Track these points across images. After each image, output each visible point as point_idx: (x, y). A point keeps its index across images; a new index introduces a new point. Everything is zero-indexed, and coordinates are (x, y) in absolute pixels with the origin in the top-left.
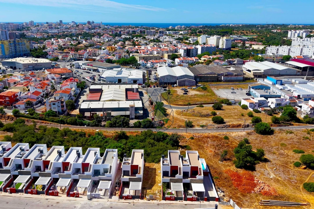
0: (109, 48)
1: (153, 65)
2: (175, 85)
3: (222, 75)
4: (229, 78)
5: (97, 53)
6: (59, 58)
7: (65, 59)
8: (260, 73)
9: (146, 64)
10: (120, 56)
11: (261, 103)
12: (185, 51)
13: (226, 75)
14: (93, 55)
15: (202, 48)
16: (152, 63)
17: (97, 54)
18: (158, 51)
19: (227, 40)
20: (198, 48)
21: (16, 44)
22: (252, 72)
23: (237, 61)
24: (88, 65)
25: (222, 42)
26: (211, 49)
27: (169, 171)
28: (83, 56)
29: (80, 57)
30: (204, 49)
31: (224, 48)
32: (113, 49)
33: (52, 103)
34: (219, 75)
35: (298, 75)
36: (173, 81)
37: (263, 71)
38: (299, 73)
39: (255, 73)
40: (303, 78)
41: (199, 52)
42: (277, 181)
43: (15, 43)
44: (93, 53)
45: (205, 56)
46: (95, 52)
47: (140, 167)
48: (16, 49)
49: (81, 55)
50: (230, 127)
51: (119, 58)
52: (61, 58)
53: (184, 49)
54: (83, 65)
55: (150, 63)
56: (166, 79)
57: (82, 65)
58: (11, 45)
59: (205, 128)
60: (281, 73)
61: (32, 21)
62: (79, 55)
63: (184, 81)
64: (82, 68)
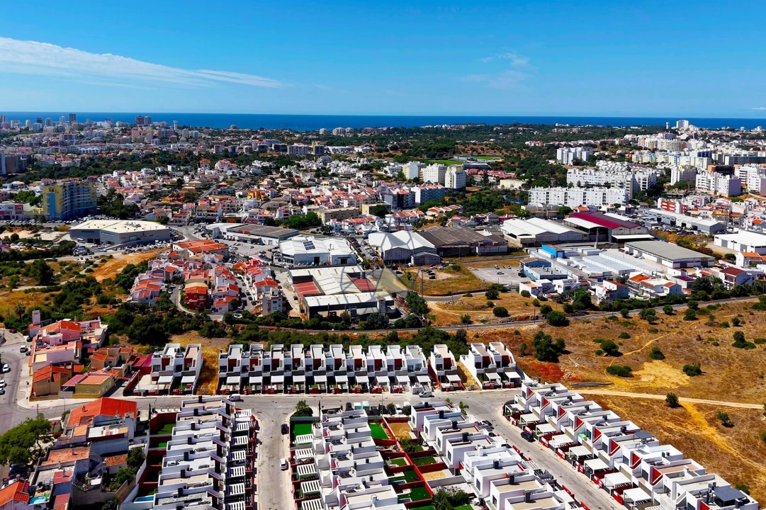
0: (254, 194)
2: (409, 264)
3: (476, 244)
4: (487, 250)
6: (169, 219)
7: (182, 219)
8: (531, 239)
9: (340, 226)
10: (287, 212)
11: (545, 287)
12: (394, 199)
13: (481, 245)
14: (228, 209)
15: (420, 193)
16: (350, 224)
18: (350, 201)
19: (459, 174)
20: (415, 193)
21: (74, 191)
22: (519, 238)
23: (489, 218)
24: (241, 232)
25: (450, 177)
26: (437, 192)
28: (215, 214)
29: (209, 215)
30: (425, 193)
32: (262, 196)
33: (272, 301)
34: (471, 244)
35: (585, 241)
36: (405, 256)
37: (534, 237)
38: (585, 238)
40: (593, 246)
41: (418, 200)
43: (72, 189)
44: (228, 206)
45: (433, 208)
46: (232, 204)
51: (284, 215)
52: (173, 217)
54: (228, 231)
55: (347, 224)
56: (394, 255)
57: (225, 231)
58: (66, 194)
59: (487, 323)
60: (561, 239)
62: (208, 211)
63: (423, 257)
64: (225, 236)
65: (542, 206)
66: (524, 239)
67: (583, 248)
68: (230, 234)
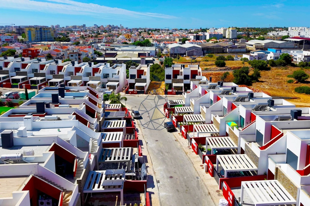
0: (126, 36)
1: (165, 46)
2: (184, 55)
3: (227, 47)
4: (233, 50)
5: (115, 39)
6: (80, 43)
7: (86, 43)
8: (262, 46)
9: (158, 44)
10: (136, 40)
11: (260, 56)
12: (195, 37)
13: (230, 48)
14: (111, 41)
15: (210, 35)
16: (164, 44)
17: (115, 41)
18: (170, 37)
19: (233, 31)
20: (206, 35)
21: (42, 32)
22: (254, 46)
23: (241, 41)
24: (106, 46)
25: (228, 33)
26: (219, 36)
27: (171, 75)
28: (102, 41)
29: (99, 42)
30: (212, 36)
31: (231, 38)
32: (130, 37)
33: (70, 55)
34: (224, 47)
35: (296, 48)
36: (183, 52)
37: (264, 45)
39: (256, 46)
40: (301, 50)
41: (208, 38)
42: (272, 89)
43: (41, 30)
44: (111, 39)
45: (213, 39)
46: (113, 38)
47: (145, 72)
48: (41, 36)
49: (100, 40)
50: (232, 69)
51: (134, 42)
52: (82, 42)
53: (194, 36)
54: (101, 45)
55: (163, 44)
56: (176, 50)
57: (100, 46)
58: (37, 32)
60: (280, 47)
62: (99, 40)
63: (193, 51)
64: (100, 48)
65: (272, 35)
66: (257, 46)
67: (295, 51)
68: (102, 47)
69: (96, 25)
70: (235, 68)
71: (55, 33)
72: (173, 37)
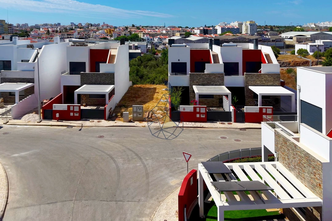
0: (107, 31)
1: (161, 41)
5: (91, 34)
8: (306, 38)
9: (151, 39)
10: (119, 35)
12: (201, 32)
14: (86, 37)
15: (221, 30)
16: (160, 38)
17: (91, 36)
18: (167, 31)
19: (252, 25)
20: (217, 30)
23: (270, 34)
26: (234, 31)
27: (186, 63)
28: (72, 36)
30: (224, 31)
31: (249, 33)
32: (112, 32)
37: (310, 37)
44: (86, 35)
45: (227, 33)
46: (88, 34)
47: (113, 55)
49: (70, 35)
51: (117, 37)
53: (200, 30)
55: (157, 39)
61: (26, 24)
62: (68, 35)
65: (314, 26)
66: (299, 38)
69: (73, 23)
70: (297, 64)
71: (11, 27)
72: (171, 31)
